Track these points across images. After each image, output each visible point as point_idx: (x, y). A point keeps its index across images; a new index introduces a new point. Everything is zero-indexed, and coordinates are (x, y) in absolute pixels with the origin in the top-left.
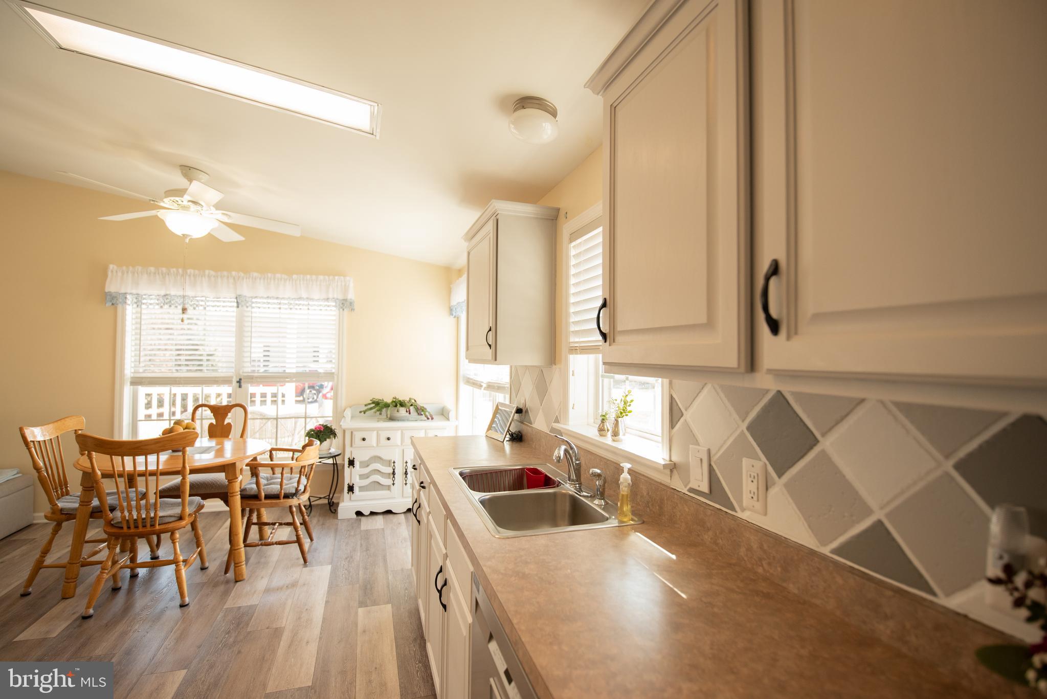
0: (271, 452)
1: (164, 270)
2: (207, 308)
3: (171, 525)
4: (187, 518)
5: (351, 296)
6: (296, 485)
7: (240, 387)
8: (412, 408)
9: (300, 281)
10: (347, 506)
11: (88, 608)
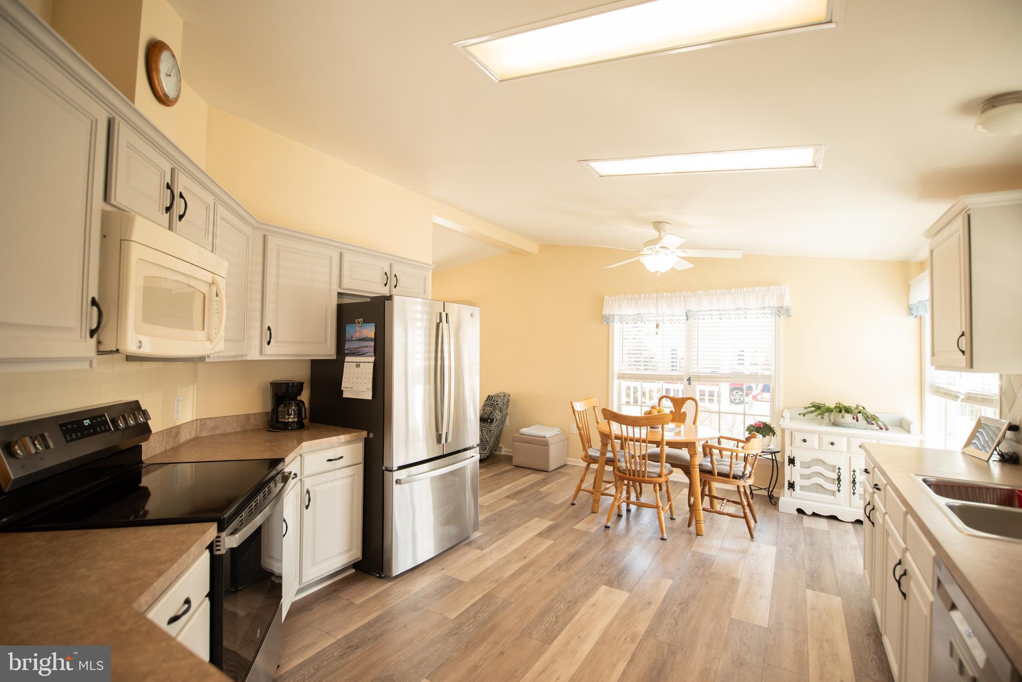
0: (719, 439)
1: (637, 296)
2: (666, 322)
3: (654, 479)
4: (664, 477)
5: (787, 303)
6: (742, 469)
7: (690, 384)
8: (860, 415)
9: (738, 294)
10: (788, 501)
11: (608, 521)
